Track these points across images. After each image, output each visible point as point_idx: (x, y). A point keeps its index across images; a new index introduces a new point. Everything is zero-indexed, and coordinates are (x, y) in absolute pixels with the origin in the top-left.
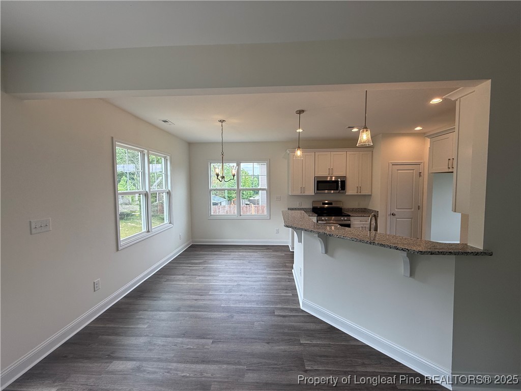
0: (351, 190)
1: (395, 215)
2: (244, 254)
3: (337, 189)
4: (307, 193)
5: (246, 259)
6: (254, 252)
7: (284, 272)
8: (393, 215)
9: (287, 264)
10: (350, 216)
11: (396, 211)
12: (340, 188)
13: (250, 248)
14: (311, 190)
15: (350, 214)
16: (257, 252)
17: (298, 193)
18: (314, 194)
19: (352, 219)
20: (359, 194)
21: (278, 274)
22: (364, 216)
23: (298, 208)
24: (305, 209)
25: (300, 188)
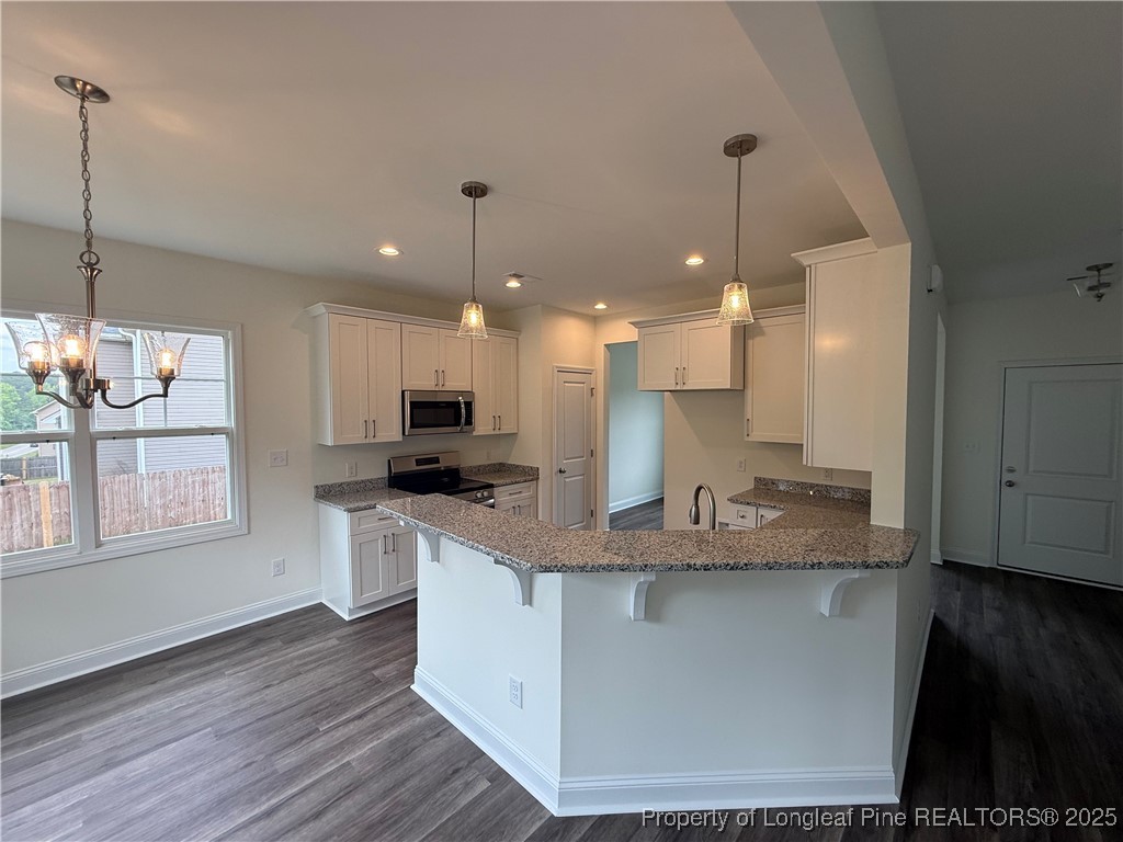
0: (482, 425)
1: (564, 472)
2: (159, 704)
3: (457, 423)
4: (383, 437)
5: (191, 725)
6: (205, 677)
7: (391, 706)
8: (560, 471)
9: (376, 673)
10: (492, 486)
11: (565, 463)
12: (463, 420)
13: (170, 665)
14: (391, 429)
15: (491, 482)
16: (219, 673)
17: (357, 437)
18: (399, 438)
19: (496, 491)
20: (497, 432)
21: (378, 728)
22: (516, 483)
23: (349, 484)
24: (370, 481)
25: (361, 422)
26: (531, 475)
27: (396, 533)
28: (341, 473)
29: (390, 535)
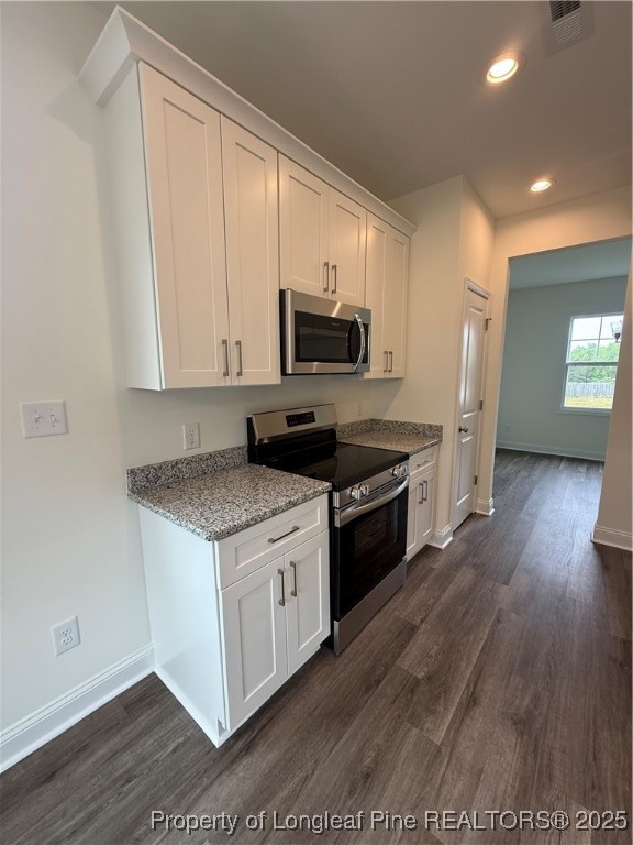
1: (463, 430)
3: (353, 358)
10: (407, 456)
11: (463, 419)
17: (207, 374)
18: (274, 378)
19: (409, 464)
20: (387, 375)
22: (425, 448)
23: (189, 461)
24: (222, 454)
25: (217, 342)
26: (432, 434)
27: (295, 561)
28: (173, 443)
29: (288, 566)
